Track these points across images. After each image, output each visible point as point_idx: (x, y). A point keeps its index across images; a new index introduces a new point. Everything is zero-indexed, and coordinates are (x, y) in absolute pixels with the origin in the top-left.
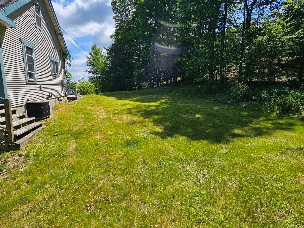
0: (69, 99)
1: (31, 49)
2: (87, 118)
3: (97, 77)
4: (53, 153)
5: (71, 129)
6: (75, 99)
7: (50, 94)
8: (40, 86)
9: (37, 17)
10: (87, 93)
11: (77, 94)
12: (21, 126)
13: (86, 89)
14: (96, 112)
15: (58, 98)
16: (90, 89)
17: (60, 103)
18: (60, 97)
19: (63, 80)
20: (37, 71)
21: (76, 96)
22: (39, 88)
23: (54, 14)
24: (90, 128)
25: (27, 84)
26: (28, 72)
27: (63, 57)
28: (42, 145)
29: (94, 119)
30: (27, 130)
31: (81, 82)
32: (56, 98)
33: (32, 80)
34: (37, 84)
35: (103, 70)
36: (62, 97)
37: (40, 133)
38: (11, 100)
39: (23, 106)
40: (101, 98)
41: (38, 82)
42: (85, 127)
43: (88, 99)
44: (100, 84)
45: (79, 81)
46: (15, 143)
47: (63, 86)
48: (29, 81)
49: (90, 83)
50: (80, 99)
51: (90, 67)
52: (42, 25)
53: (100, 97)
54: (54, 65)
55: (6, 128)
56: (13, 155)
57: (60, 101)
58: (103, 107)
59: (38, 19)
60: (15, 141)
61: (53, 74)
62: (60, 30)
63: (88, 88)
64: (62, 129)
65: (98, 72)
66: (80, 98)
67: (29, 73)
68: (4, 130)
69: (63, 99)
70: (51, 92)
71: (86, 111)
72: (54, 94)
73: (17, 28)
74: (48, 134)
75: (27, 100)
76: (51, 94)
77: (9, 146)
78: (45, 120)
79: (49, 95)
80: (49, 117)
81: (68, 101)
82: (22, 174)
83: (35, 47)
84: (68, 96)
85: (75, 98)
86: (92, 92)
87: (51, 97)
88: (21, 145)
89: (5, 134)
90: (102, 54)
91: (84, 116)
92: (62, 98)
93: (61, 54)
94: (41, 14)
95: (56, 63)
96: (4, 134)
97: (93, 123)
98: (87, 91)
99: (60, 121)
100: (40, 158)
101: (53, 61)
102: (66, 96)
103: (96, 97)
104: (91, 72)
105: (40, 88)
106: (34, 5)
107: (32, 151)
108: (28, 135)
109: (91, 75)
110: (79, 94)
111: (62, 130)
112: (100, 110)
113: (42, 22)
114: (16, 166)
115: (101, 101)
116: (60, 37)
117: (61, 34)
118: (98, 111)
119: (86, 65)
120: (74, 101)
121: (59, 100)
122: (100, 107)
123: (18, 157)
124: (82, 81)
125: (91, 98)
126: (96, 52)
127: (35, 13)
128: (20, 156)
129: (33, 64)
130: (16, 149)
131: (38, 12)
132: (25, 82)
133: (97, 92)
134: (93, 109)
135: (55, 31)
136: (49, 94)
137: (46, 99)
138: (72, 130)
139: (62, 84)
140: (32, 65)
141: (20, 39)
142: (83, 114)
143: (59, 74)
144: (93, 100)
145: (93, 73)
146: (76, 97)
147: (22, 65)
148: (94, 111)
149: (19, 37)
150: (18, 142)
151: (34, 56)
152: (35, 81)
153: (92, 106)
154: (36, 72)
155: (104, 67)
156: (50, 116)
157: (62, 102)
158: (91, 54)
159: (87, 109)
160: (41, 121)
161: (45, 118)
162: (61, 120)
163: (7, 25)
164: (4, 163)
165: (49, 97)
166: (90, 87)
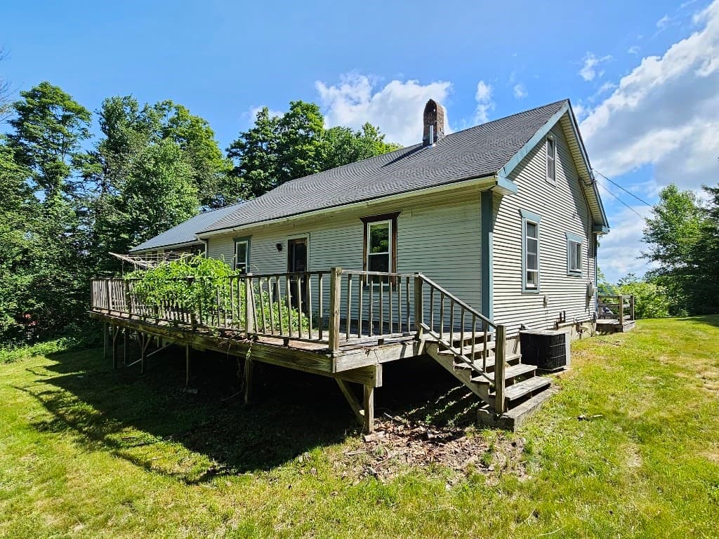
0: (600, 327)
1: (534, 225)
2: (663, 387)
3: (676, 271)
4: (584, 463)
5: (622, 410)
6: (616, 329)
7: (563, 316)
8: (544, 298)
9: (549, 161)
10: (641, 313)
11: (624, 318)
12: (515, 381)
13: (639, 301)
14: (691, 373)
15: (578, 325)
16: (652, 302)
17: (580, 338)
18: (581, 323)
19: (591, 283)
20: (541, 268)
21: (621, 322)
22: (542, 303)
23: (581, 145)
24: (681, 421)
25: (523, 294)
26: (528, 270)
27: (592, 231)
28: (555, 434)
29: (687, 395)
30: (525, 392)
31: (624, 283)
32: (572, 325)
33: (532, 286)
34: (540, 294)
35: (699, 249)
36: (585, 322)
37: (547, 405)
38: (507, 328)
39: (513, 338)
40: (701, 333)
41: (541, 290)
42: (662, 414)
43: (656, 331)
44: (687, 288)
45: (620, 283)
46: (505, 414)
47: (588, 297)
48: (527, 289)
49: (653, 287)
50: (632, 331)
51: (656, 245)
52: (556, 174)
53: (693, 328)
54: (574, 252)
55: (494, 381)
56: (502, 439)
57: (581, 332)
58: (713, 363)
59: (551, 164)
60: (506, 411)
61: (571, 271)
62: (590, 174)
63: (647, 299)
64: (596, 404)
65: (680, 255)
66: (630, 326)
67: (529, 272)
68: (491, 384)
69: (587, 327)
70: (564, 312)
71: (658, 366)
72: (571, 317)
73: (518, 194)
74: (567, 411)
75: (520, 326)
76: (565, 314)
77: (496, 418)
78: (556, 374)
79: (561, 318)
80: (562, 369)
81: (597, 332)
82: (521, 488)
83: (542, 220)
84: (599, 321)
85: (617, 327)
86: (657, 311)
87: (564, 322)
88: (516, 422)
89: (491, 393)
90: (696, 204)
91: (654, 382)
92: (585, 325)
93: (590, 225)
94: (556, 154)
95: (579, 245)
96: (489, 391)
97: (690, 406)
98: (642, 308)
99: (590, 382)
100: (555, 464)
101: (572, 243)
102: (594, 320)
103: (679, 328)
104: (656, 257)
105: (544, 301)
106: (547, 142)
107: (537, 443)
108: (526, 403)
109: (657, 264)
110: (628, 317)
111: (597, 407)
112: (706, 369)
113: (556, 168)
114: (510, 466)
115: (702, 343)
116: (589, 191)
117: (592, 183)
118: (699, 373)
119: (642, 241)
120: (615, 335)
121: (578, 330)
122: (705, 360)
123: (511, 447)
124: (628, 281)
125: (664, 329)
126: (674, 204)
127: (547, 155)
128: (514, 444)
129: (535, 254)
130: (506, 428)
131: (551, 153)
132: (520, 290)
133: (673, 311)
134: (678, 364)
135: (580, 179)
136: (561, 314)
137: (552, 327)
138: (623, 414)
139: (588, 292)
140: (534, 256)
141: (519, 211)
142: (650, 374)
143: (583, 269)
144: (673, 337)
145: (664, 258)
146: (621, 324)
147: (517, 258)
148: (683, 369)
149: (518, 208)
150: (510, 413)
151: (539, 239)
152: (536, 289)
153: (675, 353)
154: (540, 270)
155: (702, 241)
156: (565, 367)
157: (585, 335)
158: (658, 211)
159: (658, 361)
160: (547, 375)
161: (556, 371)
162: (593, 381)
163: (504, 192)
164: (489, 451)
165: (561, 322)
166: (653, 296)
